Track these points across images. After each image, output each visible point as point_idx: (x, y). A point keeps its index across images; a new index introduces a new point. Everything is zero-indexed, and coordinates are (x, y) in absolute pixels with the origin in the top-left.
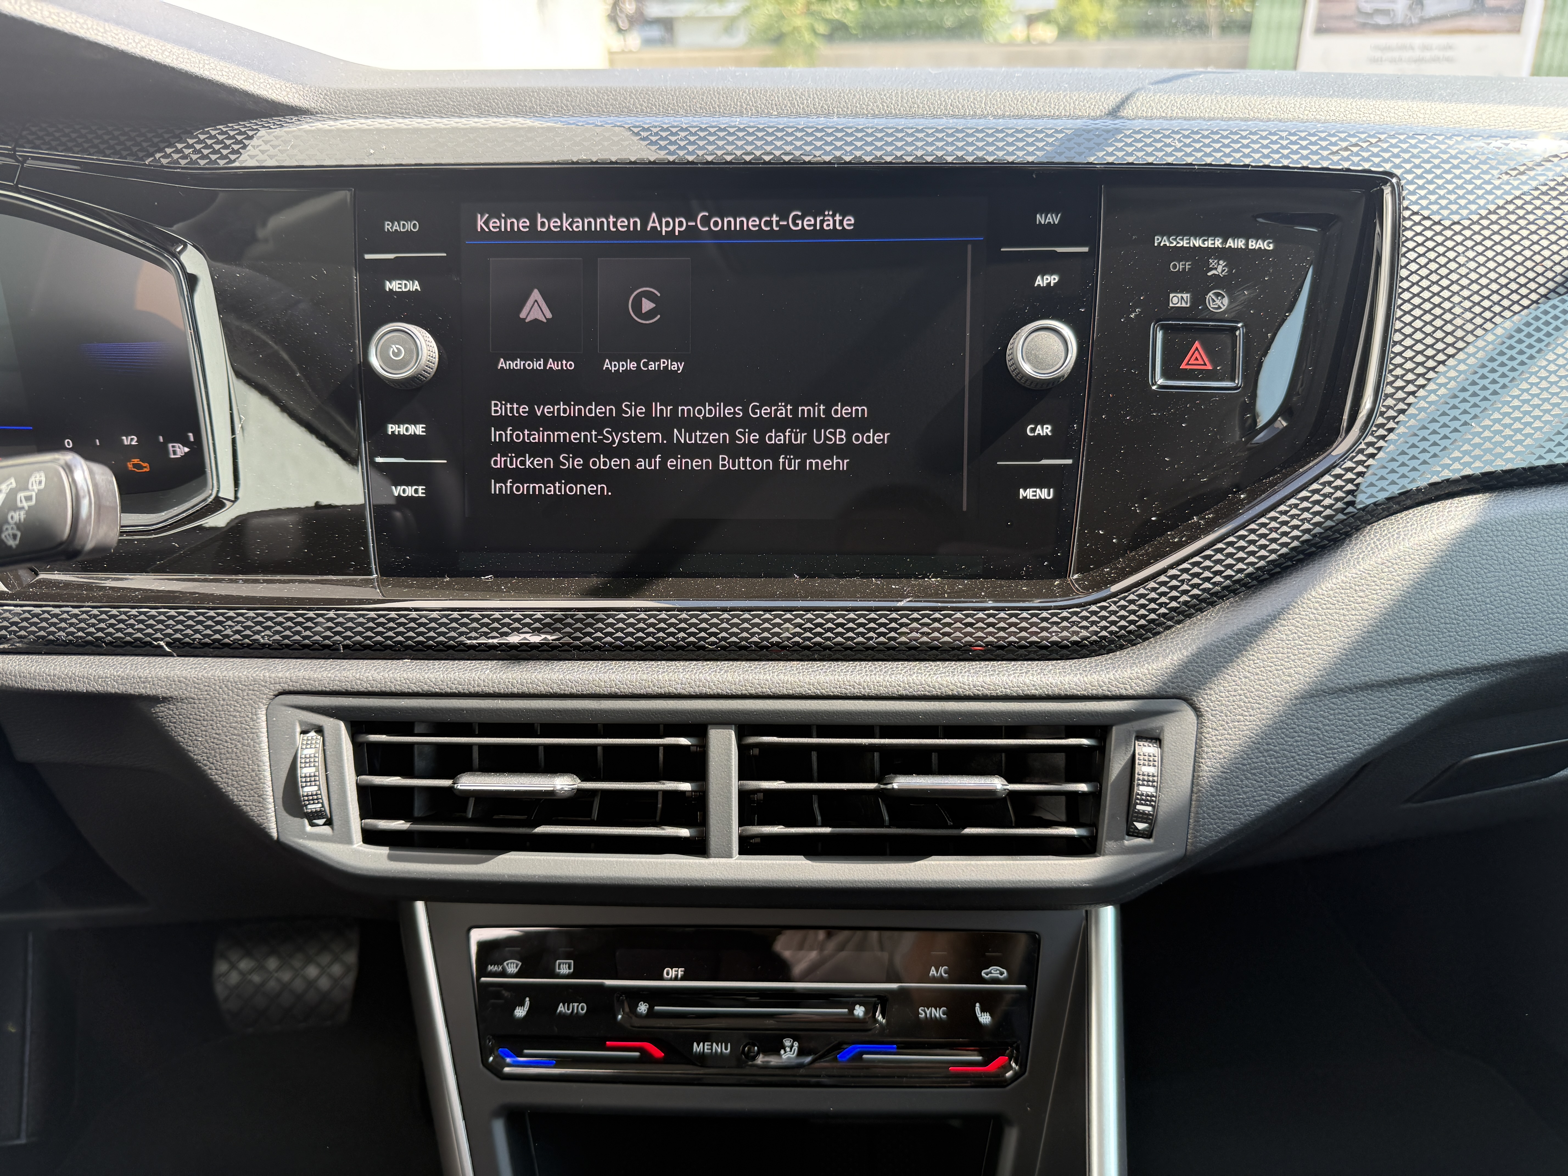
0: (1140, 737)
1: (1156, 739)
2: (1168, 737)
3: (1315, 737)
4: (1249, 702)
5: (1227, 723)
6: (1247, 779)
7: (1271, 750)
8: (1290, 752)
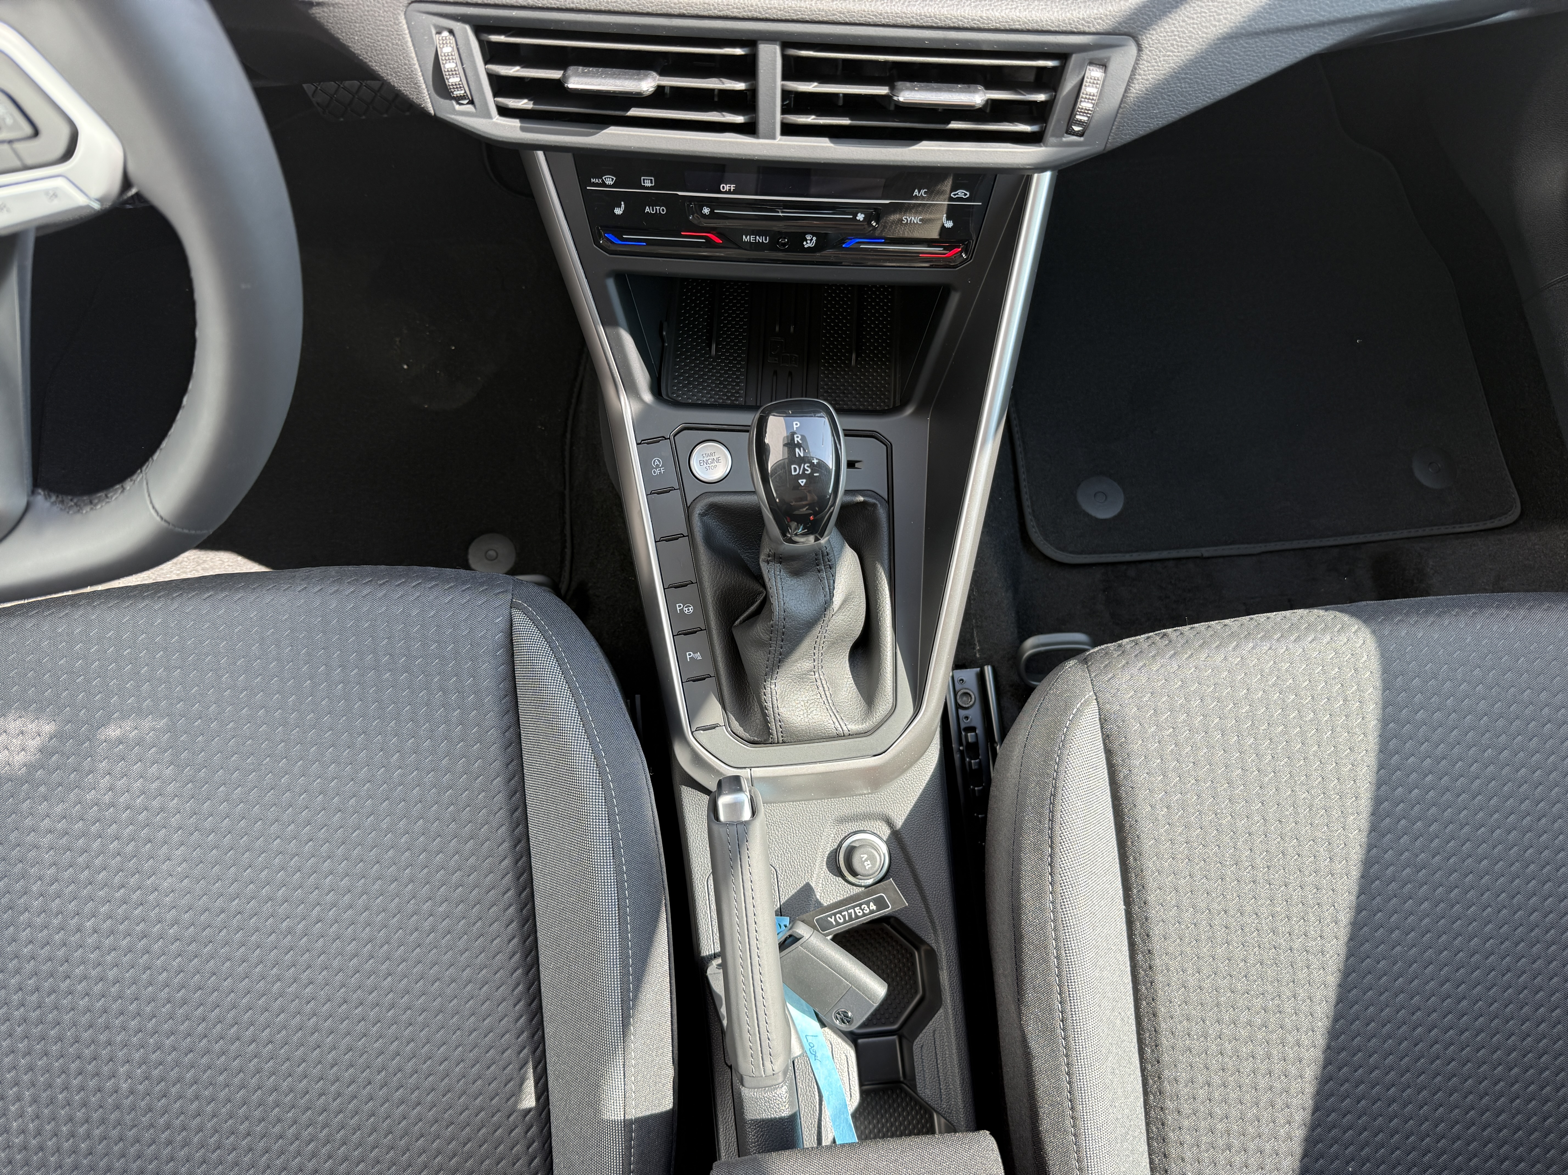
0: (1091, 63)
1: (1103, 65)
2: (1112, 66)
3: (1225, 69)
4: (1181, 42)
5: (1159, 57)
6: (1164, 99)
7: (1187, 78)
8: (1202, 79)
